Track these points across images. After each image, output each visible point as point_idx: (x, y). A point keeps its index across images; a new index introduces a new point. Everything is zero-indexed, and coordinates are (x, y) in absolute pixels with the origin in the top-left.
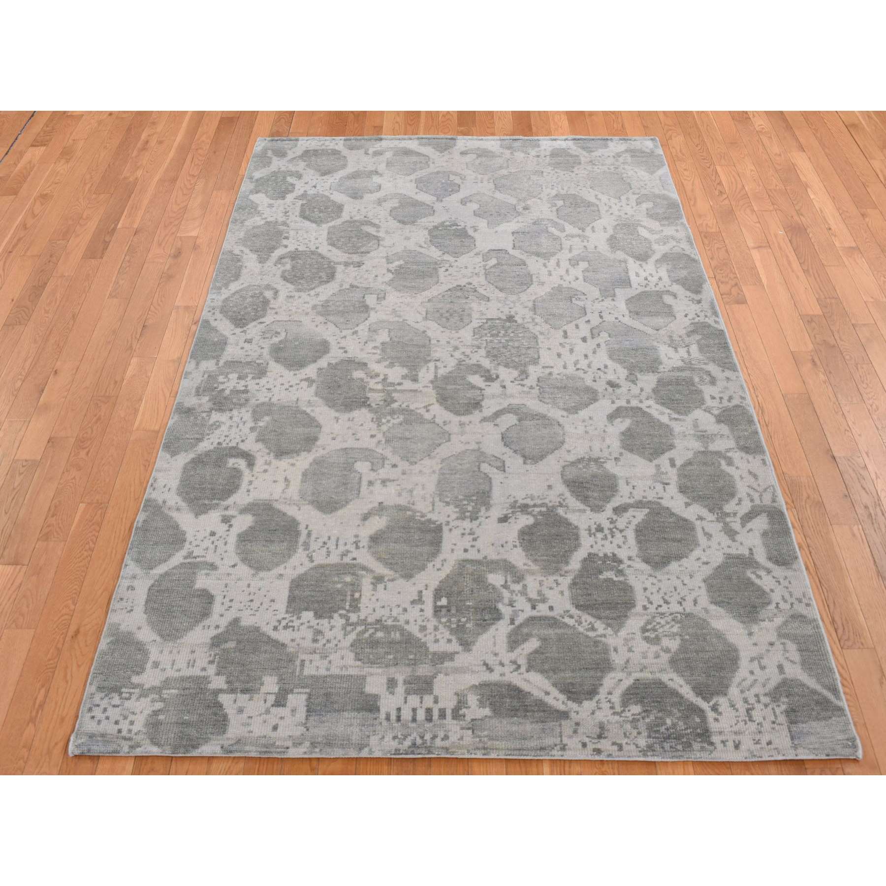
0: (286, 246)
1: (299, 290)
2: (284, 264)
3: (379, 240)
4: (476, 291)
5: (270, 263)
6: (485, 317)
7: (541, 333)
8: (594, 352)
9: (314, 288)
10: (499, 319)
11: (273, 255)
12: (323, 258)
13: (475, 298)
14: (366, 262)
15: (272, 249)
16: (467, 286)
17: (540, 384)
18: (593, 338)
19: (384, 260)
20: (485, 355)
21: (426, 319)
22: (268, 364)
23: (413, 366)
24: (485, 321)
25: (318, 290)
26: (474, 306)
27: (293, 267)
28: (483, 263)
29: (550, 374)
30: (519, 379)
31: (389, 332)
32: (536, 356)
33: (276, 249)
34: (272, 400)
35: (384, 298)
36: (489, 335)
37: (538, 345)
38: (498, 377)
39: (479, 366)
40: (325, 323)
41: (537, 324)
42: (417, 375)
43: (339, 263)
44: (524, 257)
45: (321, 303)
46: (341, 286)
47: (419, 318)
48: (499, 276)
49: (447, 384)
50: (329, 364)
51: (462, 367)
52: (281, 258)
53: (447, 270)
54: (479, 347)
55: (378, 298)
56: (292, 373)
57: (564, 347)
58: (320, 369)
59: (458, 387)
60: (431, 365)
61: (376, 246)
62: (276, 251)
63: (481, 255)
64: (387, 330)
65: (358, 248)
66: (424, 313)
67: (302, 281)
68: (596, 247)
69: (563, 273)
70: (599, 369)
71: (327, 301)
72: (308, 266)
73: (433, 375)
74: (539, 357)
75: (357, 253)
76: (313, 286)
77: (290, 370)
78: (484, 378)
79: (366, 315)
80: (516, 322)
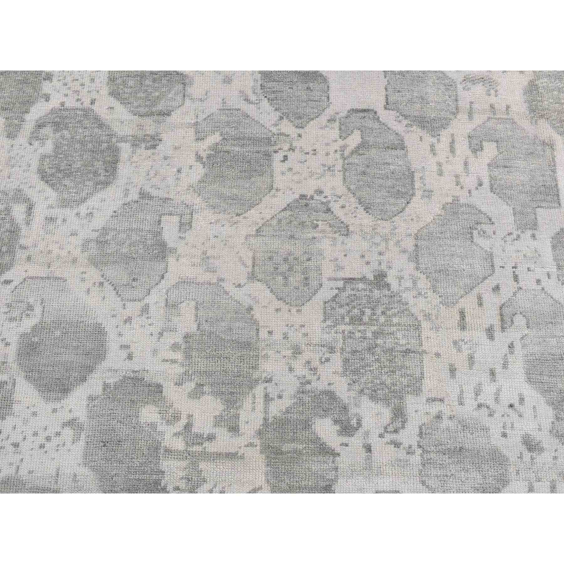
0: (47, 98)
1: (64, 204)
2: (42, 140)
3: (184, 84)
4: (328, 210)
5: (22, 139)
6: (341, 274)
7: (428, 316)
8: (505, 366)
9: (84, 200)
10: (363, 279)
11: (27, 117)
12: (101, 125)
13: (328, 229)
14: (164, 136)
15: (28, 103)
16: (316, 197)
17: (423, 443)
18: (503, 329)
19: (192, 132)
20: (340, 370)
21: (252, 277)
22: (14, 384)
23: (232, 393)
24: (340, 284)
25: (93, 202)
26: (325, 245)
27: (57, 147)
28: (341, 142)
29: (439, 417)
30: (390, 429)
31: (197, 308)
32: (418, 374)
33: (33, 103)
34: (21, 473)
35: (190, 224)
36: (347, 320)
37: (421, 345)
38: (359, 424)
39: (331, 395)
40: (101, 284)
41: (420, 294)
42: (237, 416)
43: (123, 139)
44: (399, 128)
45: (95, 235)
46: (126, 192)
47: (242, 276)
48: (364, 173)
49: (283, 440)
50: (106, 386)
51: (306, 399)
52: (40, 126)
53: (285, 158)
54: (332, 350)
55: (181, 224)
56: (50, 406)
57: (459, 350)
58: (91, 398)
59: (300, 447)
60: (259, 390)
61: (179, 98)
62: (33, 109)
63: (337, 124)
64: (193, 303)
65: (154, 104)
66: (249, 263)
67: (67, 182)
68: (508, 107)
69: (460, 168)
70: (511, 406)
71: (105, 231)
72: (78, 146)
73: (262, 416)
74: (422, 377)
75: (152, 114)
76: (84, 194)
77: (48, 399)
78: (338, 427)
79: (163, 266)
80: (388, 286)
